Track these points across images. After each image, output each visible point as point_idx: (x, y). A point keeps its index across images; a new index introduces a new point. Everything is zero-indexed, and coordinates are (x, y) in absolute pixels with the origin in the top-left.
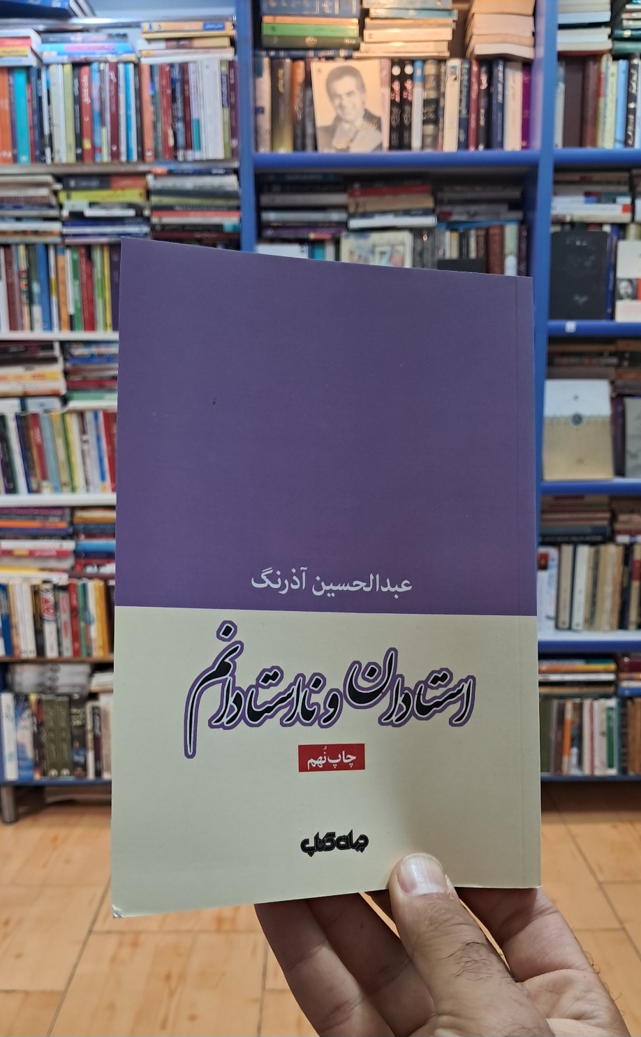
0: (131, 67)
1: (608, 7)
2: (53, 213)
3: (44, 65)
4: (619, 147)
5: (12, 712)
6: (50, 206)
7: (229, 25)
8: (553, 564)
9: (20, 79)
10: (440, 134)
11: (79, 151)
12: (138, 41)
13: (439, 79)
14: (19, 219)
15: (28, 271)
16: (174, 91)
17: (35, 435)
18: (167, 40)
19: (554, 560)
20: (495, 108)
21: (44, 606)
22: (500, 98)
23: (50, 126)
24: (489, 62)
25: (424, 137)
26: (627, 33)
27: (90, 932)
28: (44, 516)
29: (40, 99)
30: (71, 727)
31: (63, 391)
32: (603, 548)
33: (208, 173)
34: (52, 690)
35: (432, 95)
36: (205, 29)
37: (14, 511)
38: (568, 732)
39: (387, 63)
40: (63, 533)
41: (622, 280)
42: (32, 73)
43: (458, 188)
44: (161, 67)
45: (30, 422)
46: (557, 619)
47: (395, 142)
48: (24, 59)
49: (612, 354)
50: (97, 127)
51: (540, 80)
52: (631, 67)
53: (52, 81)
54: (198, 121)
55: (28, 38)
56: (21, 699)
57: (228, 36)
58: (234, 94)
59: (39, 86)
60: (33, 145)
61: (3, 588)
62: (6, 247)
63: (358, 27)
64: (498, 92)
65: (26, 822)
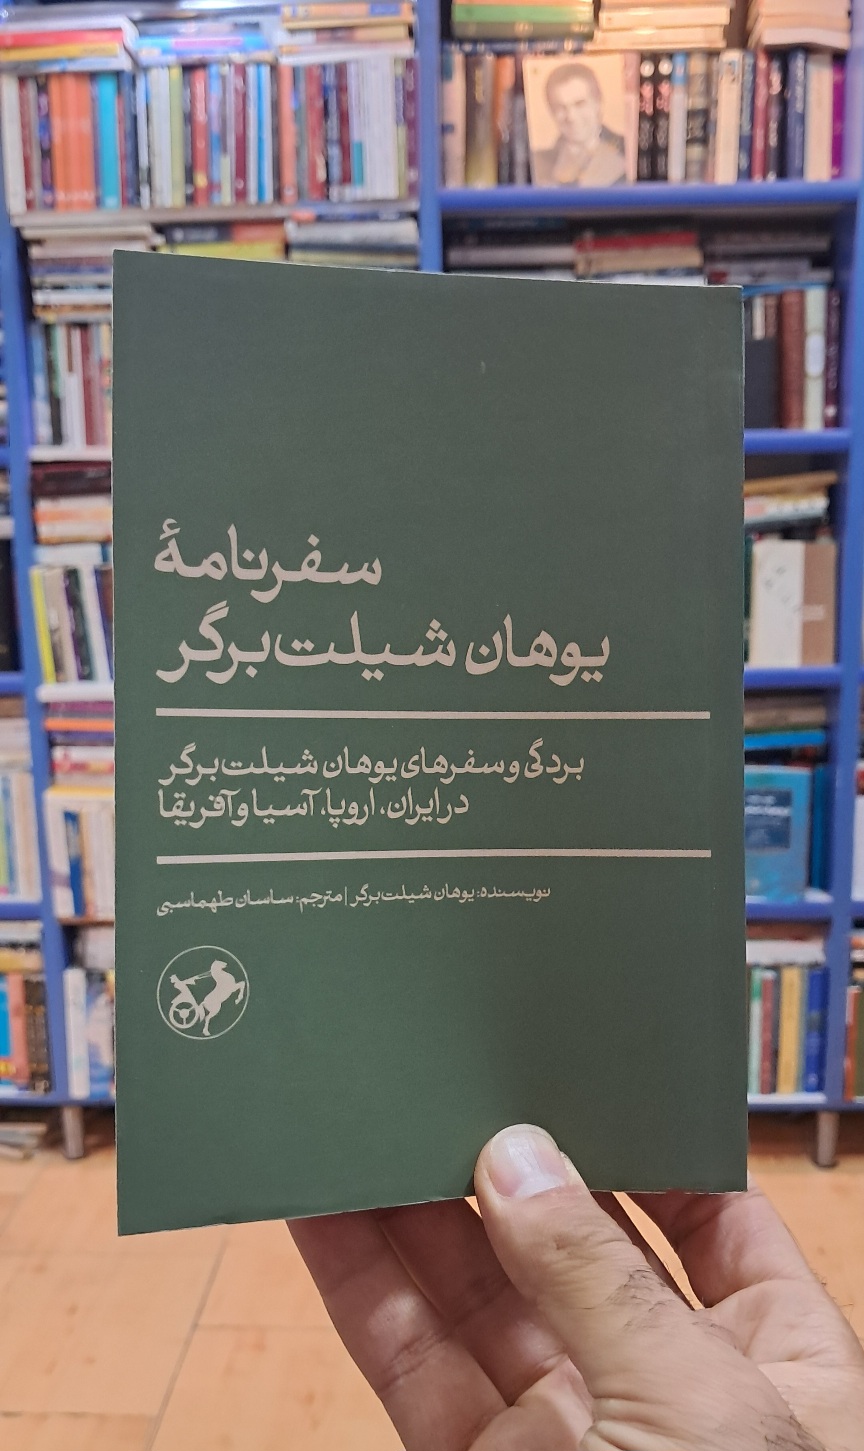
0: (266, 71)
3: (140, 68)
5: (82, 997)
7: (406, 7)
9: (107, 89)
10: (711, 159)
11: (190, 191)
12: (276, 34)
13: (709, 80)
16: (326, 103)
18: (318, 30)
20: (792, 121)
22: (799, 106)
23: (149, 157)
24: (783, 55)
25: (687, 164)
27: (195, 1326)
29: (135, 118)
33: (374, 217)
35: (699, 103)
36: (372, 12)
37: (91, 706)
39: (634, 59)
42: (124, 81)
43: (736, 237)
44: (309, 69)
47: (645, 171)
48: (113, 60)
50: (216, 155)
51: (857, 77)
53: (154, 91)
54: (360, 146)
55: (118, 30)
56: (95, 978)
57: (404, 24)
58: (413, 106)
59: (135, 99)
60: (125, 184)
61: (71, 818)
62: (84, 326)
63: (593, 8)
64: (796, 98)
65: (99, 1158)
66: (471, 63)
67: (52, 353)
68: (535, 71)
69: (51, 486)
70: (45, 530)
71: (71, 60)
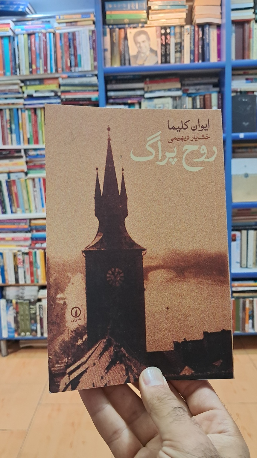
0: (52, 34)
1: (252, 1)
2: (20, 95)
3: (16, 35)
5: (5, 308)
6: (19, 93)
7: (92, 16)
8: (238, 238)
9: (6, 41)
10: (183, 57)
11: (31, 70)
12: (55, 24)
13: (181, 34)
14: (6, 99)
15: (10, 120)
16: (70, 44)
17: (14, 189)
18: (67, 23)
19: (238, 237)
20: (205, 46)
21: (18, 262)
22: (207, 41)
23: (19, 60)
24: (202, 26)
25: (176, 58)
27: (39, 404)
28: (18, 223)
29: (14, 49)
30: (30, 314)
31: (26, 170)
33: (85, 76)
34: (22, 298)
35: (179, 41)
36: (82, 17)
37: (5, 221)
38: (248, 313)
39: (159, 28)
40: (26, 230)
42: (11, 39)
43: (191, 79)
44: (64, 34)
45: (12, 183)
46: (241, 263)
47: (163, 60)
48: (7, 32)
50: (38, 59)
51: (224, 32)
53: (19, 41)
54: (80, 55)
55: (9, 24)
56: (9, 302)
57: (92, 20)
58: (95, 44)
59: (14, 44)
60: (12, 68)
61: (1, 254)
62: (1, 110)
63: (146, 14)
64: (206, 39)
65: (11, 356)
66: (112, 31)
68: (130, 33)
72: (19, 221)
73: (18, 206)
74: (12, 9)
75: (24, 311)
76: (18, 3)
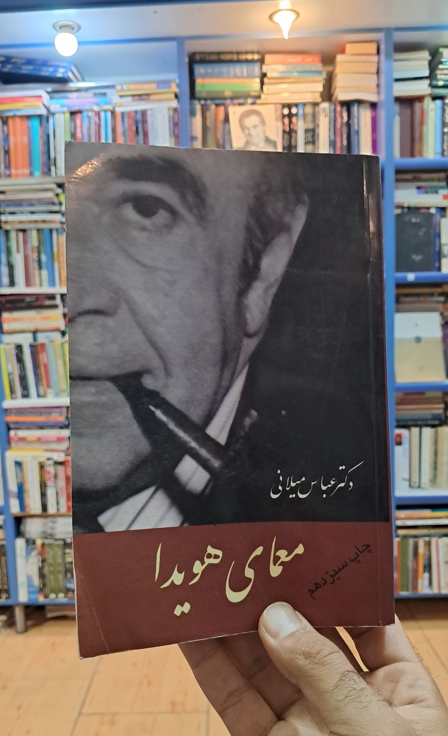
0: (109, 114)
1: (427, 67)
2: (56, 208)
3: (51, 114)
4: (438, 158)
5: (24, 552)
6: (54, 204)
7: (173, 85)
8: (405, 441)
9: (35, 123)
10: (316, 150)
12: (114, 97)
13: (314, 116)
14: (32, 213)
15: (39, 248)
16: (137, 128)
17: (43, 358)
18: (133, 96)
19: (406, 438)
20: (353, 134)
21: (47, 476)
22: (356, 127)
23: (55, 153)
24: (347, 105)
26: (441, 83)
27: (80, 714)
28: (48, 413)
29: (48, 136)
30: (65, 563)
31: (63, 328)
32: (440, 429)
34: (51, 536)
35: (311, 126)
36: (158, 88)
37: (28, 410)
38: (422, 562)
39: (280, 107)
40: (61, 425)
41: (445, 244)
42: (43, 119)
44: (129, 113)
45: (39, 349)
46: (410, 480)
48: (38, 110)
49: (440, 295)
51: (382, 114)
52: (444, 104)
53: (57, 123)
55: (40, 97)
56: (30, 543)
57: (172, 92)
58: (177, 126)
59: (48, 127)
60: (43, 165)
61: (18, 464)
62: (24, 231)
63: (260, 84)
64: (354, 124)
65: (33, 632)
66: (204, 109)
67: (9, 244)
68: (234, 112)
69: (8, 306)
70: (6, 327)
71: (18, 110)
72: (49, 409)
73: (49, 386)
74: (46, 72)
75: (54, 558)
76: (56, 63)
